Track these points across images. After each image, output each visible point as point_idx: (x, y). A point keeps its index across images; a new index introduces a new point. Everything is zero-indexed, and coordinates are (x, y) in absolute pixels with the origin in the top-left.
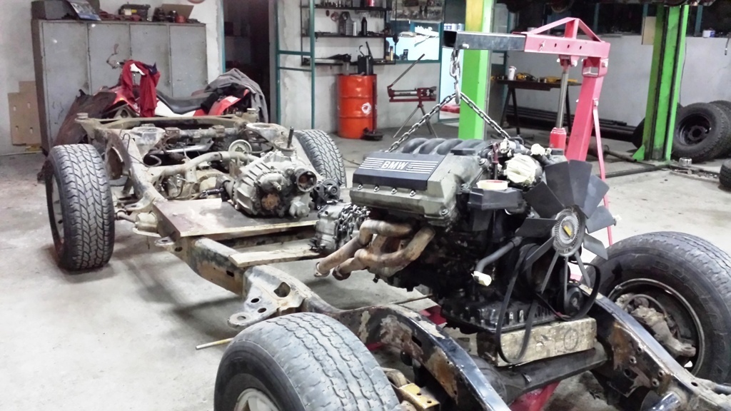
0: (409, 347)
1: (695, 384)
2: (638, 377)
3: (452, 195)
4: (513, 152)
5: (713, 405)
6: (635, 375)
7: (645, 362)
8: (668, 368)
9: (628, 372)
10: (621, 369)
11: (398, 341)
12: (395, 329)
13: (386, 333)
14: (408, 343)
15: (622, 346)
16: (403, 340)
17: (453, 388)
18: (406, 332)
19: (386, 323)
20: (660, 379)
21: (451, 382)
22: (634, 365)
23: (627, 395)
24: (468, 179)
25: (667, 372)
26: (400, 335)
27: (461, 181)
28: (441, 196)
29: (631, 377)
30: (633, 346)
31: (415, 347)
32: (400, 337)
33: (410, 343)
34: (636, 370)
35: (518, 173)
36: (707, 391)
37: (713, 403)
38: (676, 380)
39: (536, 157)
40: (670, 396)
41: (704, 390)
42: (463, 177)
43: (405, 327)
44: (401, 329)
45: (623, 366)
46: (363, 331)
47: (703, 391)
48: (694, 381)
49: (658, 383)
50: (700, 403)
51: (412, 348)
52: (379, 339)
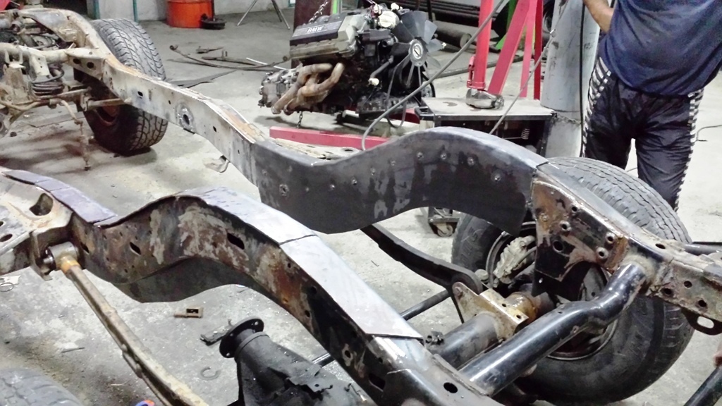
0: (226, 253)
1: (661, 246)
2: (574, 250)
3: (353, 37)
4: (382, 11)
5: (696, 272)
6: (570, 248)
7: (584, 228)
8: (619, 229)
9: (559, 245)
10: (549, 244)
11: (208, 247)
12: (201, 228)
13: (189, 238)
14: (223, 246)
15: (547, 210)
16: (215, 245)
17: (303, 307)
18: (217, 229)
19: (186, 223)
20: (608, 247)
21: (298, 297)
22: (567, 234)
23: (560, 279)
24: (360, 27)
25: (619, 234)
26: (210, 237)
27: (356, 29)
28: (347, 39)
29: (564, 252)
30: (564, 206)
31: (235, 251)
32: (211, 241)
33: (227, 246)
34: (571, 240)
35: (387, 21)
36: (681, 254)
37: (695, 269)
38: (633, 244)
39: (395, 11)
40: (631, 268)
41: (676, 252)
42: (357, 27)
43: (214, 221)
44: (210, 226)
45: (551, 238)
46: (156, 243)
47: (675, 254)
48: (659, 243)
49: (607, 253)
50: (675, 271)
51: (231, 253)
52: (181, 250)
